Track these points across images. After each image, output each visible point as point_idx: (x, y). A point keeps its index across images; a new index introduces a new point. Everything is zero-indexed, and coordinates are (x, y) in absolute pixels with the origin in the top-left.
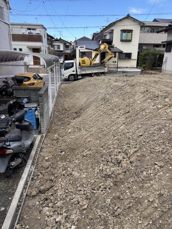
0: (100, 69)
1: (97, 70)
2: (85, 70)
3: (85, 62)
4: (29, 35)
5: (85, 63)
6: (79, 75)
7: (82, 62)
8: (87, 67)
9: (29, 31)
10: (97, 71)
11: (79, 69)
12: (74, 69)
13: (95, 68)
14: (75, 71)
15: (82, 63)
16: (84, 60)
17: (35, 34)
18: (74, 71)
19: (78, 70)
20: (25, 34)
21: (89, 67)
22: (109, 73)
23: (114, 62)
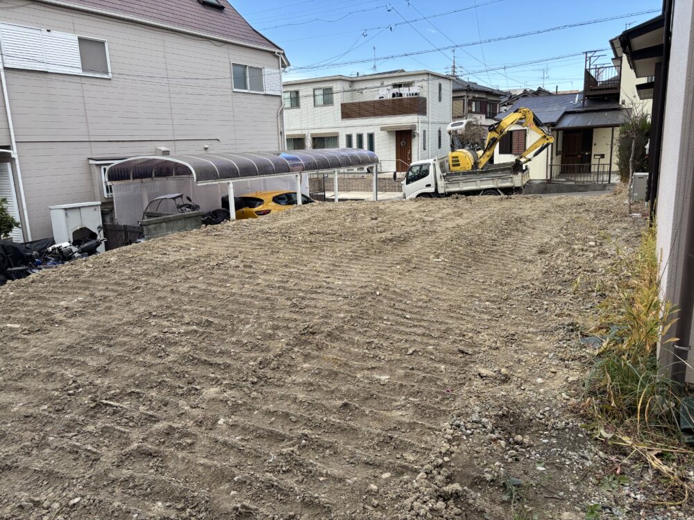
0: (500, 178)
1: (491, 182)
2: (457, 182)
3: (458, 161)
4: (393, 100)
5: (459, 165)
6: (442, 194)
7: (453, 161)
8: (464, 174)
10: (490, 185)
11: (443, 180)
12: (429, 179)
13: (486, 175)
14: (433, 184)
15: (454, 165)
16: (457, 157)
18: (428, 186)
19: (441, 183)
20: (385, 98)
21: (469, 173)
23: (598, 155)
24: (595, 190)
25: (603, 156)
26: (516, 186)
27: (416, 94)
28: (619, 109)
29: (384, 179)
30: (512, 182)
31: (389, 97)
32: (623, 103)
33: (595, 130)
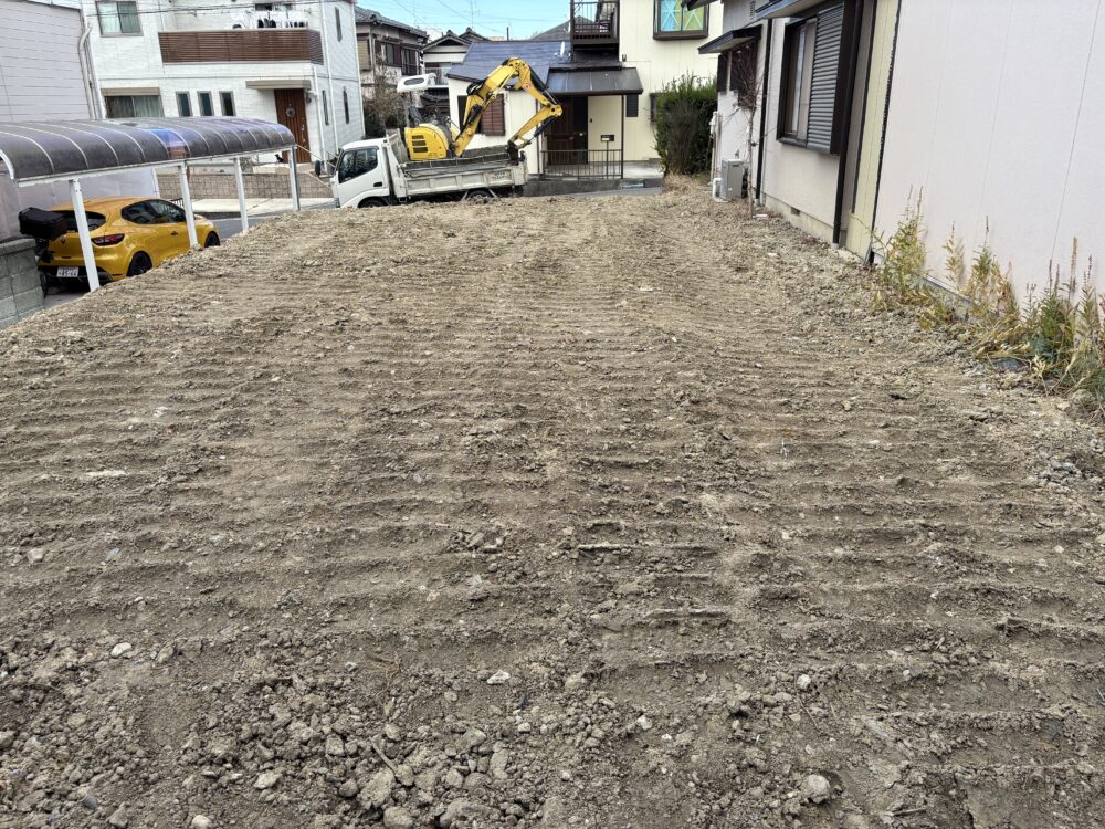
0: (491, 171)
1: (478, 177)
2: (426, 178)
3: (424, 143)
4: (259, 32)
5: (425, 150)
6: (403, 199)
7: (414, 144)
8: (436, 164)
9: (263, 15)
10: (478, 183)
11: (402, 175)
12: (378, 173)
13: (470, 166)
14: (385, 182)
15: (416, 151)
16: (422, 137)
17: (284, 27)
18: (378, 185)
19: (399, 180)
20: (243, 28)
21: (442, 163)
22: (586, 187)
23: (606, 136)
24: (605, 189)
25: (612, 138)
26: (517, 184)
27: (302, 25)
28: (620, 69)
29: (267, 175)
30: (510, 177)
31: (253, 26)
32: (624, 60)
33: (590, 98)
